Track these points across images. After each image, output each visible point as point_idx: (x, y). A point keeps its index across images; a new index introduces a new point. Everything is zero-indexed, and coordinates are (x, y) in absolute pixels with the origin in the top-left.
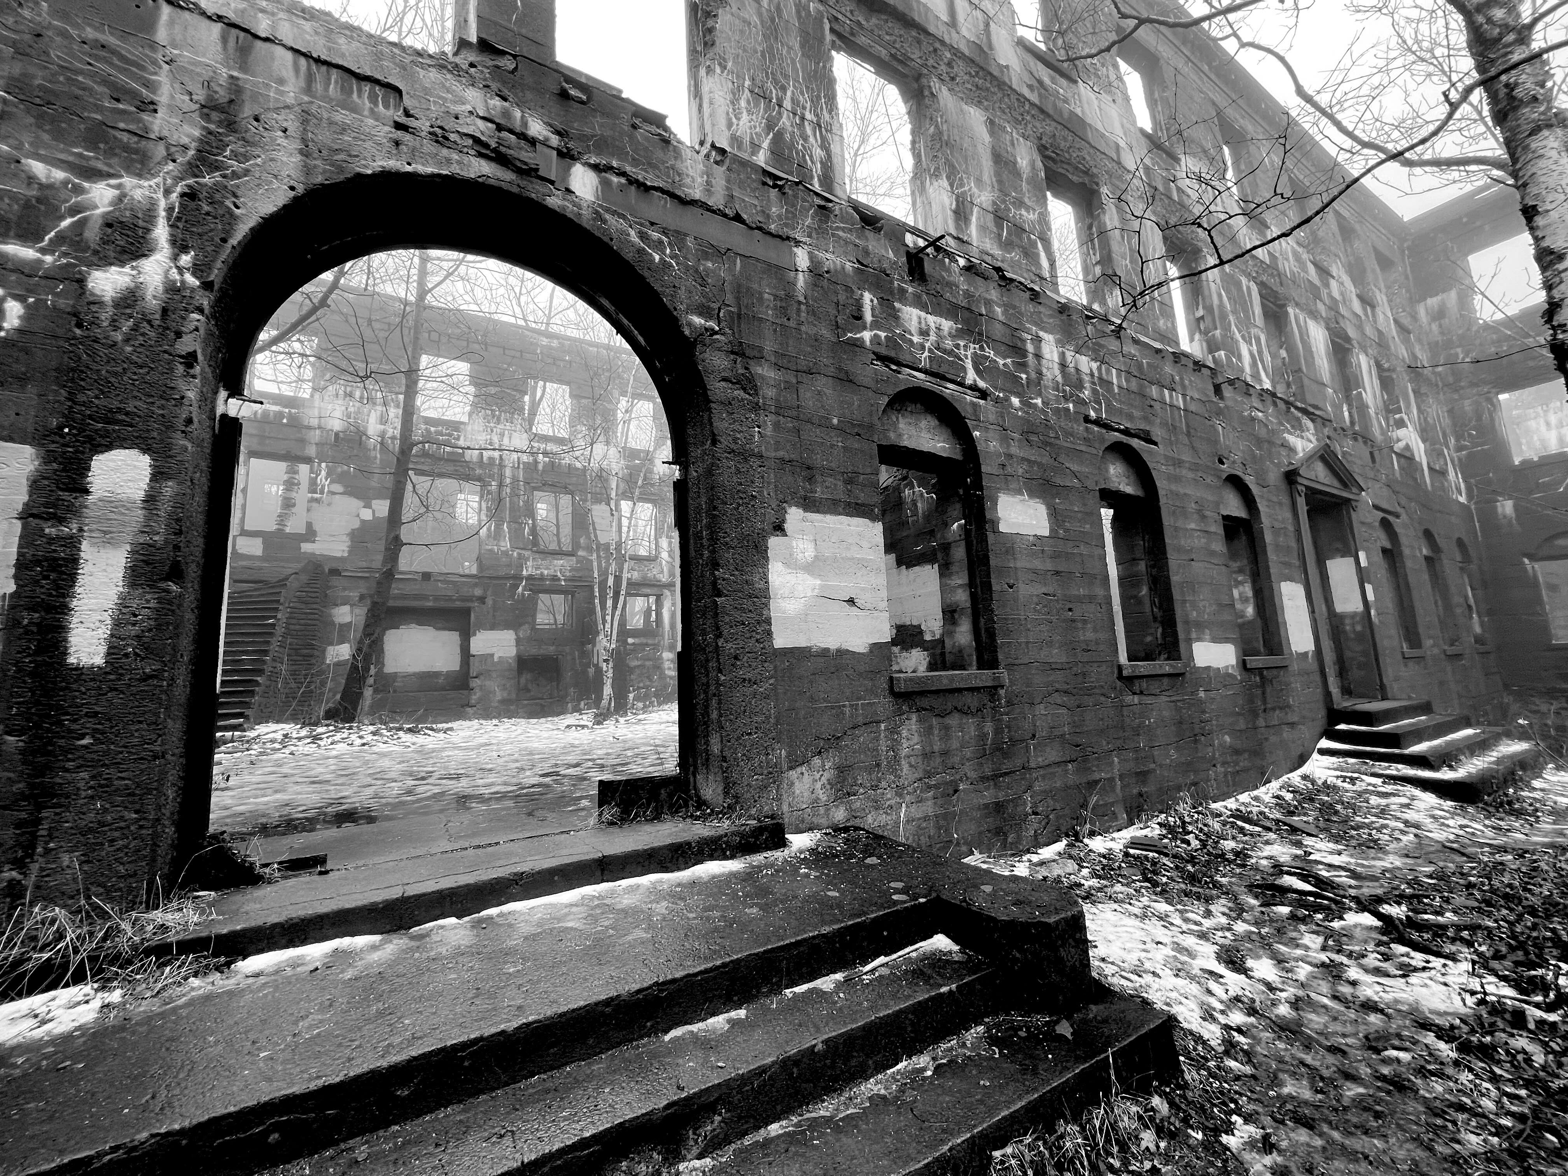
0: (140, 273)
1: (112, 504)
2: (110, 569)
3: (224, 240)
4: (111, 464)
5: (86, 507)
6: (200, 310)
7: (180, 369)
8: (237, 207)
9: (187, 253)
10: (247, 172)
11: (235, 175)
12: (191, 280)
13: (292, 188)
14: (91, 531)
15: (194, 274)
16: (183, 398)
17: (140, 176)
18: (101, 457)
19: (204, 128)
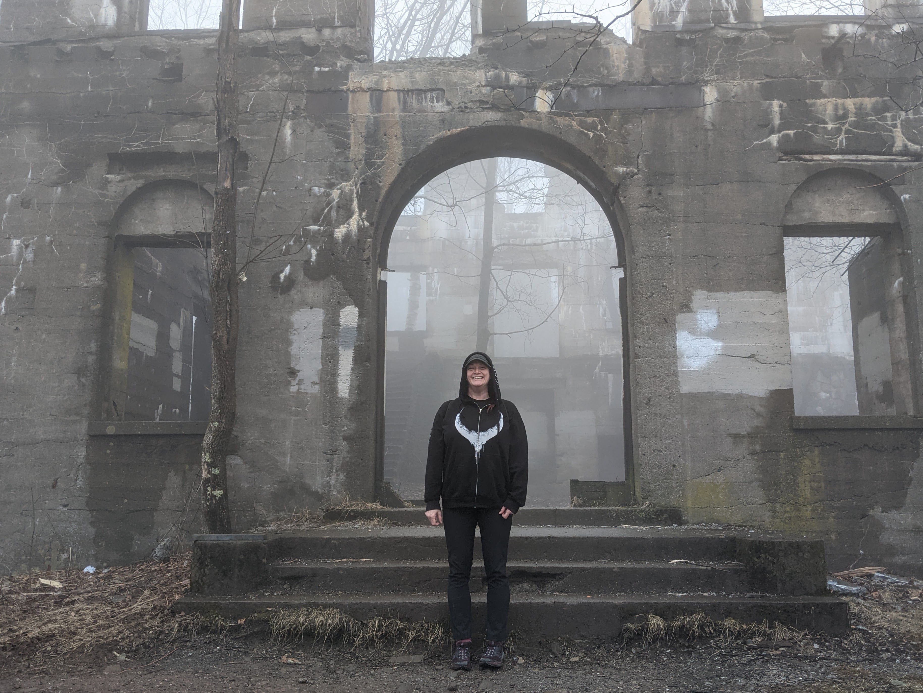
0: (349, 225)
1: (348, 329)
2: (348, 357)
3: (377, 201)
4: (346, 313)
5: (340, 332)
6: (370, 237)
7: (365, 265)
8: (380, 182)
9: (364, 211)
10: (383, 162)
11: (379, 167)
12: (366, 223)
13: (400, 164)
14: (342, 342)
15: (367, 221)
16: (367, 279)
17: (347, 181)
18: (343, 310)
19: (367, 148)
